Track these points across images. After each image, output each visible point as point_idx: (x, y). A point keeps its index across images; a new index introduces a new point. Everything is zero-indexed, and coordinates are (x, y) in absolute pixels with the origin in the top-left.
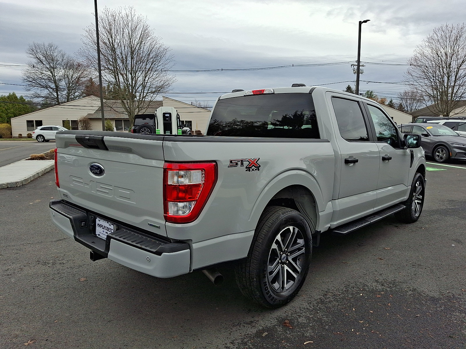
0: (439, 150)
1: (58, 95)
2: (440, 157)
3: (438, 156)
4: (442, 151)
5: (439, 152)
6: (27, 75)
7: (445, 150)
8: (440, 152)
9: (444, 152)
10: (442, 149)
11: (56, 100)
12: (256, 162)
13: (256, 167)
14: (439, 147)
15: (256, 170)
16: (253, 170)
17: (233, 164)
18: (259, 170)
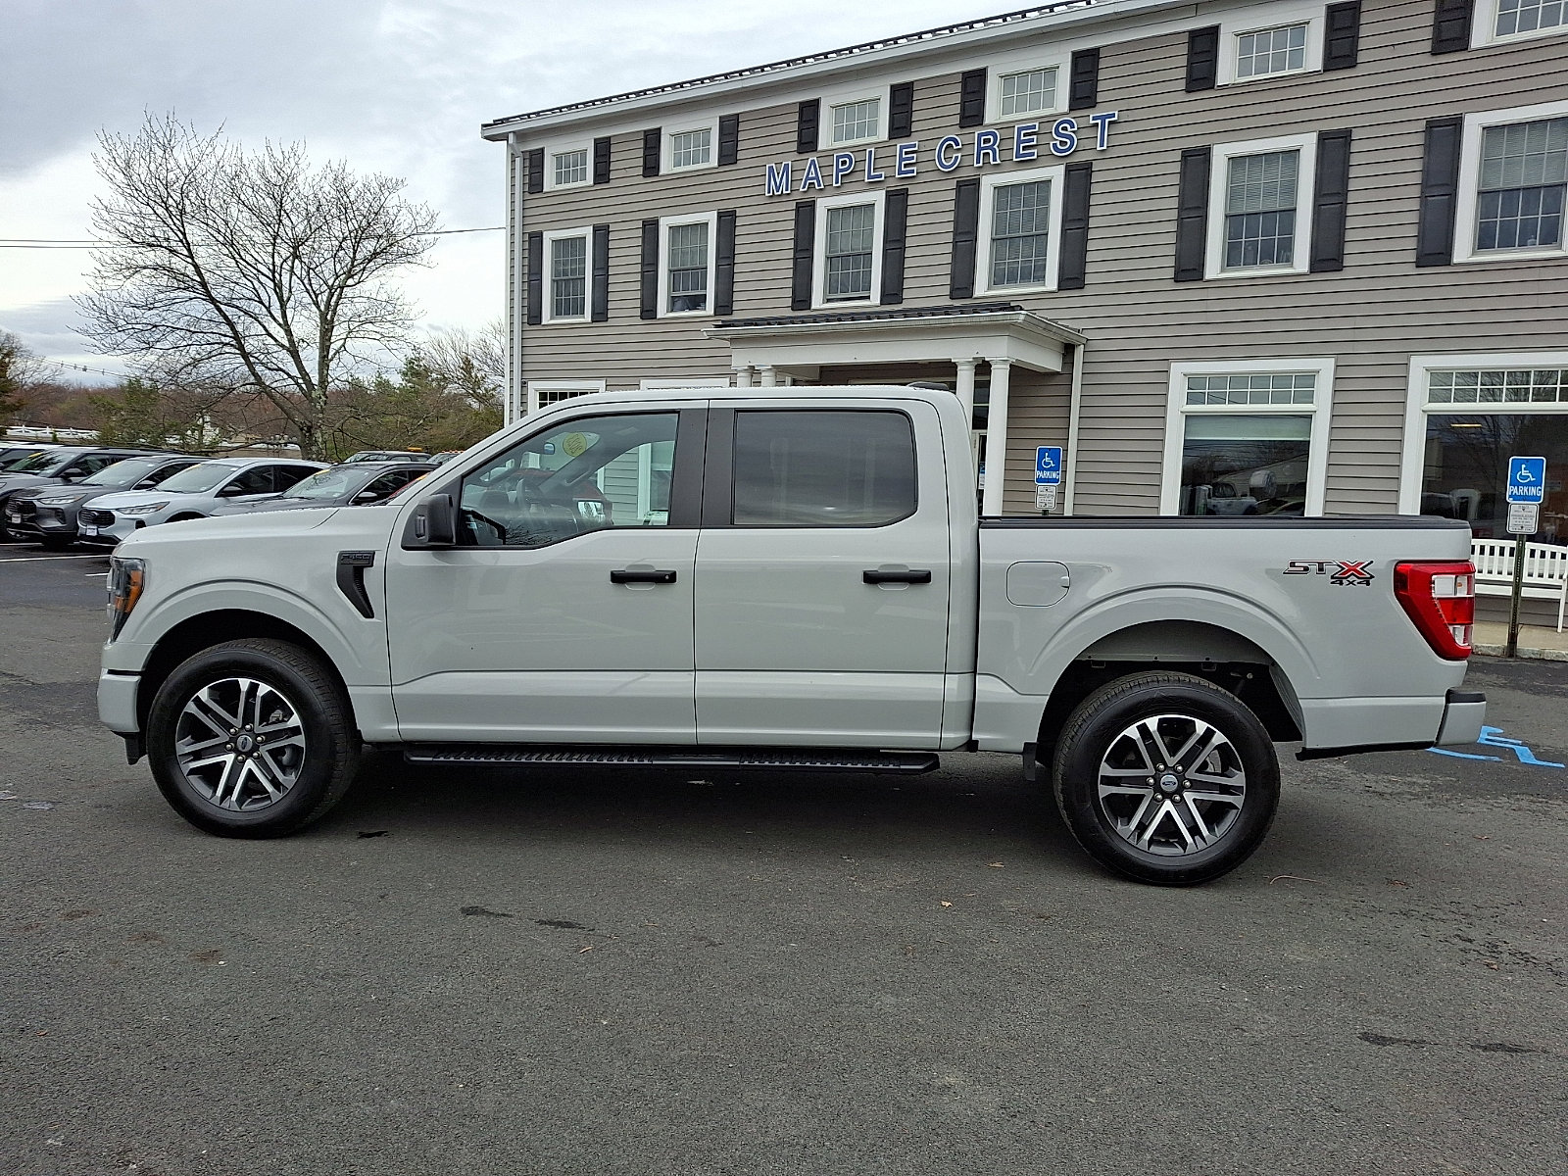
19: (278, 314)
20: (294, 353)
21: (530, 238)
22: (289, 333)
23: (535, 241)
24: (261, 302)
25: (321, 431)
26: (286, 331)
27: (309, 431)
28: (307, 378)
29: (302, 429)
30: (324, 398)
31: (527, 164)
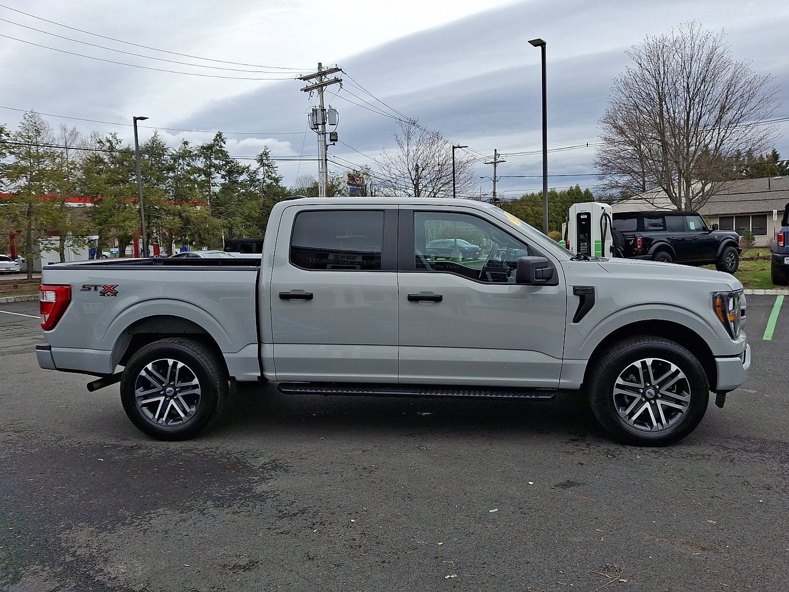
1: (644, 182)
6: (601, 156)
11: (641, 189)
12: (113, 288)
13: (112, 293)
15: (112, 295)
16: (108, 295)
17: (86, 288)
18: (116, 296)
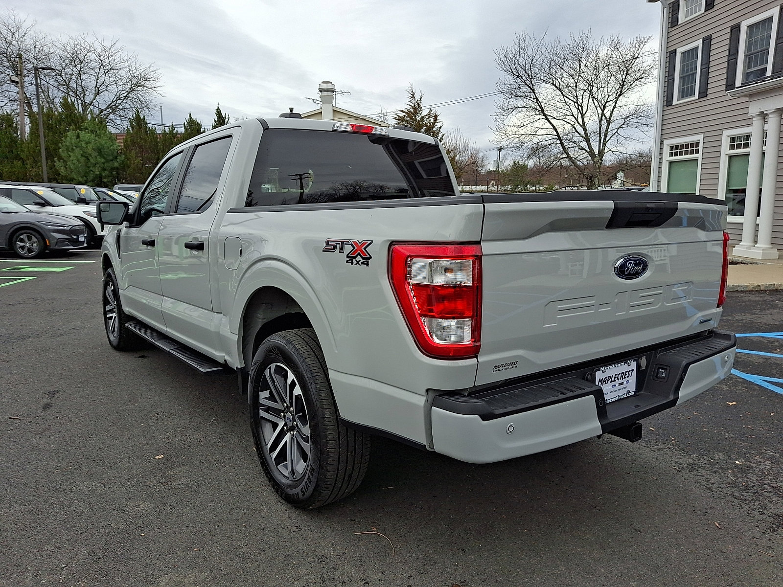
0: (22, 237)
2: (26, 249)
3: (23, 248)
4: (29, 238)
5: (22, 240)
7: (34, 236)
8: (26, 240)
9: (34, 239)
10: (27, 236)
14: (23, 231)
19: (580, 120)
20: (587, 140)
21: (670, 54)
22: (585, 129)
23: (672, 55)
24: (573, 115)
25: (598, 179)
26: (583, 129)
27: (590, 179)
28: (593, 151)
29: (587, 178)
30: (600, 161)
31: (671, 11)
